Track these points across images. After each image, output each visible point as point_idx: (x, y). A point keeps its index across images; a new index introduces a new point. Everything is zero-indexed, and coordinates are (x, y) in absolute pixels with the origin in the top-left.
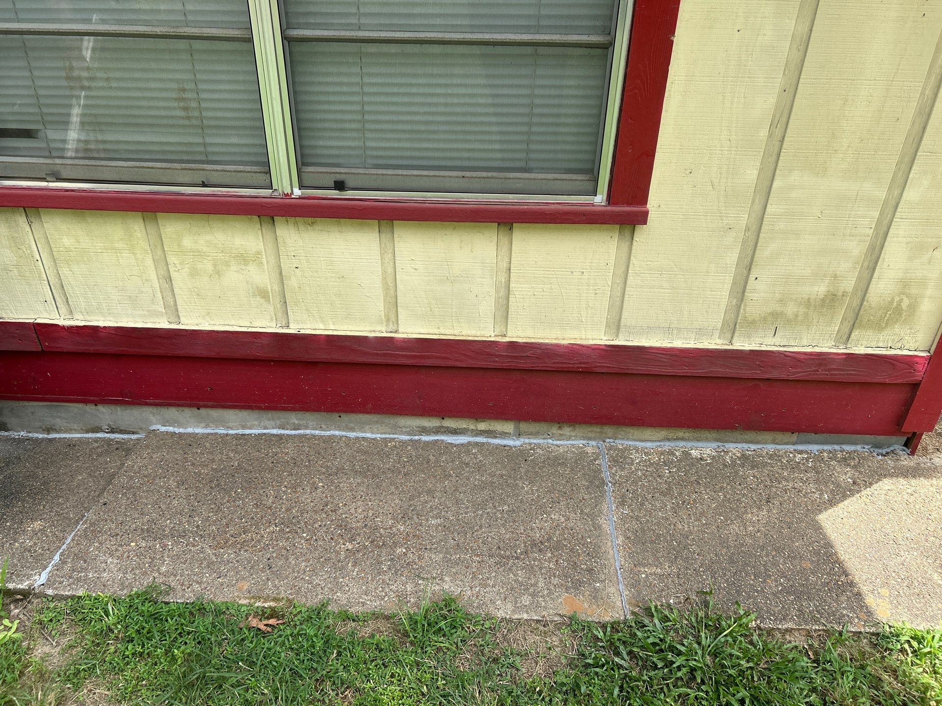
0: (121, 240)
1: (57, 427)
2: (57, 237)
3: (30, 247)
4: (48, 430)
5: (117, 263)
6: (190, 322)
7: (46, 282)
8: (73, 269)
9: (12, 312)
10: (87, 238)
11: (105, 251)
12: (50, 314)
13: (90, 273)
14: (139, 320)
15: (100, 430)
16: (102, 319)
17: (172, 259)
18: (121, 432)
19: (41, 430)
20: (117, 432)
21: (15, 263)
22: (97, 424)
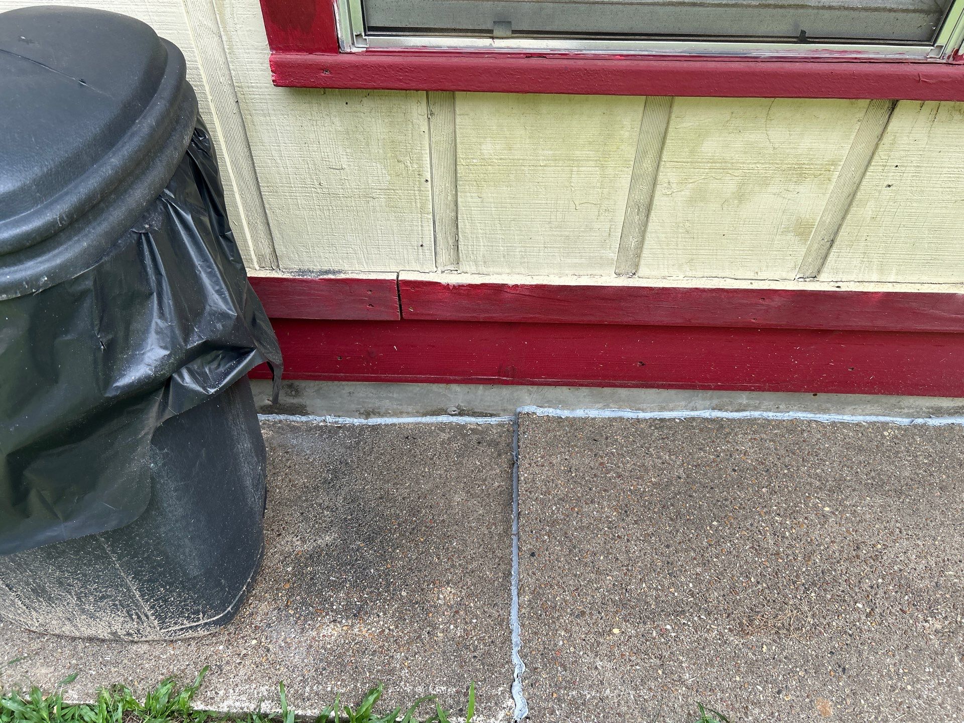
0: (590, 143)
1: (383, 411)
2: (474, 140)
3: (420, 159)
4: (368, 415)
5: (567, 184)
6: (655, 273)
7: (431, 216)
8: (484, 195)
9: (360, 263)
10: (528, 141)
11: (552, 163)
12: (422, 264)
13: (512, 201)
14: (567, 272)
15: (444, 413)
16: (508, 271)
17: (668, 175)
18: (474, 414)
19: (357, 414)
20: (468, 415)
21: (383, 186)
22: (442, 406)
